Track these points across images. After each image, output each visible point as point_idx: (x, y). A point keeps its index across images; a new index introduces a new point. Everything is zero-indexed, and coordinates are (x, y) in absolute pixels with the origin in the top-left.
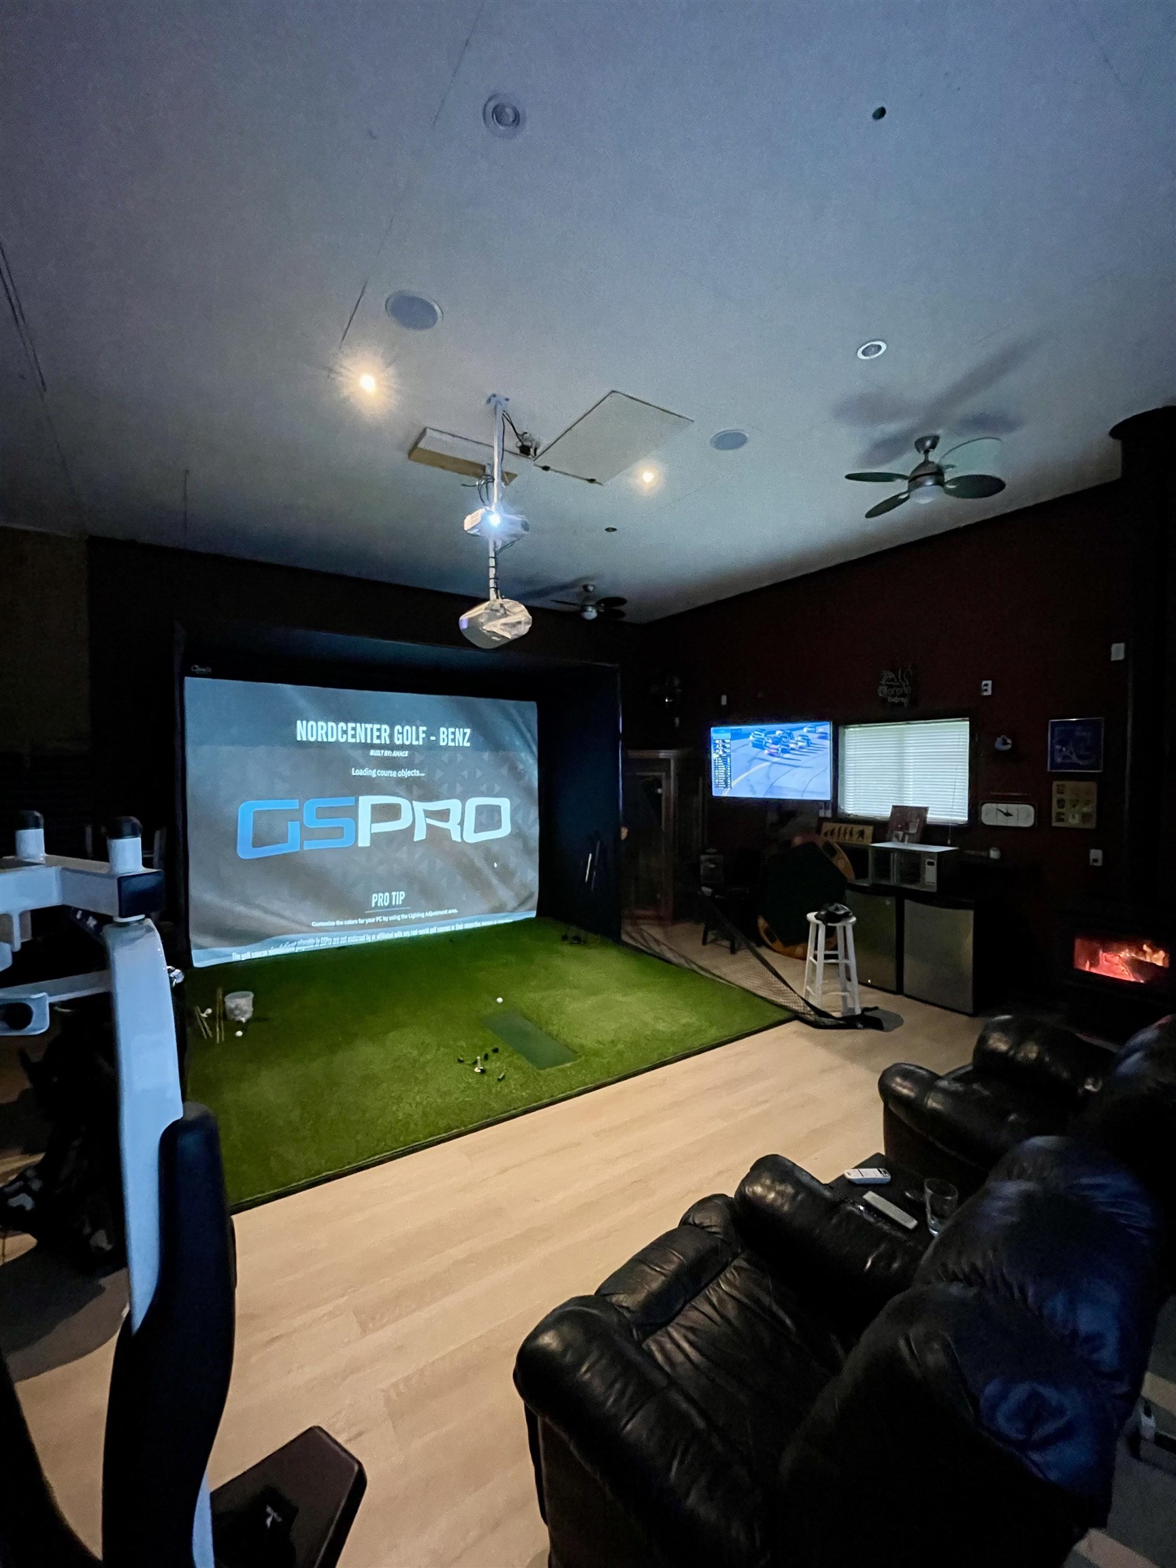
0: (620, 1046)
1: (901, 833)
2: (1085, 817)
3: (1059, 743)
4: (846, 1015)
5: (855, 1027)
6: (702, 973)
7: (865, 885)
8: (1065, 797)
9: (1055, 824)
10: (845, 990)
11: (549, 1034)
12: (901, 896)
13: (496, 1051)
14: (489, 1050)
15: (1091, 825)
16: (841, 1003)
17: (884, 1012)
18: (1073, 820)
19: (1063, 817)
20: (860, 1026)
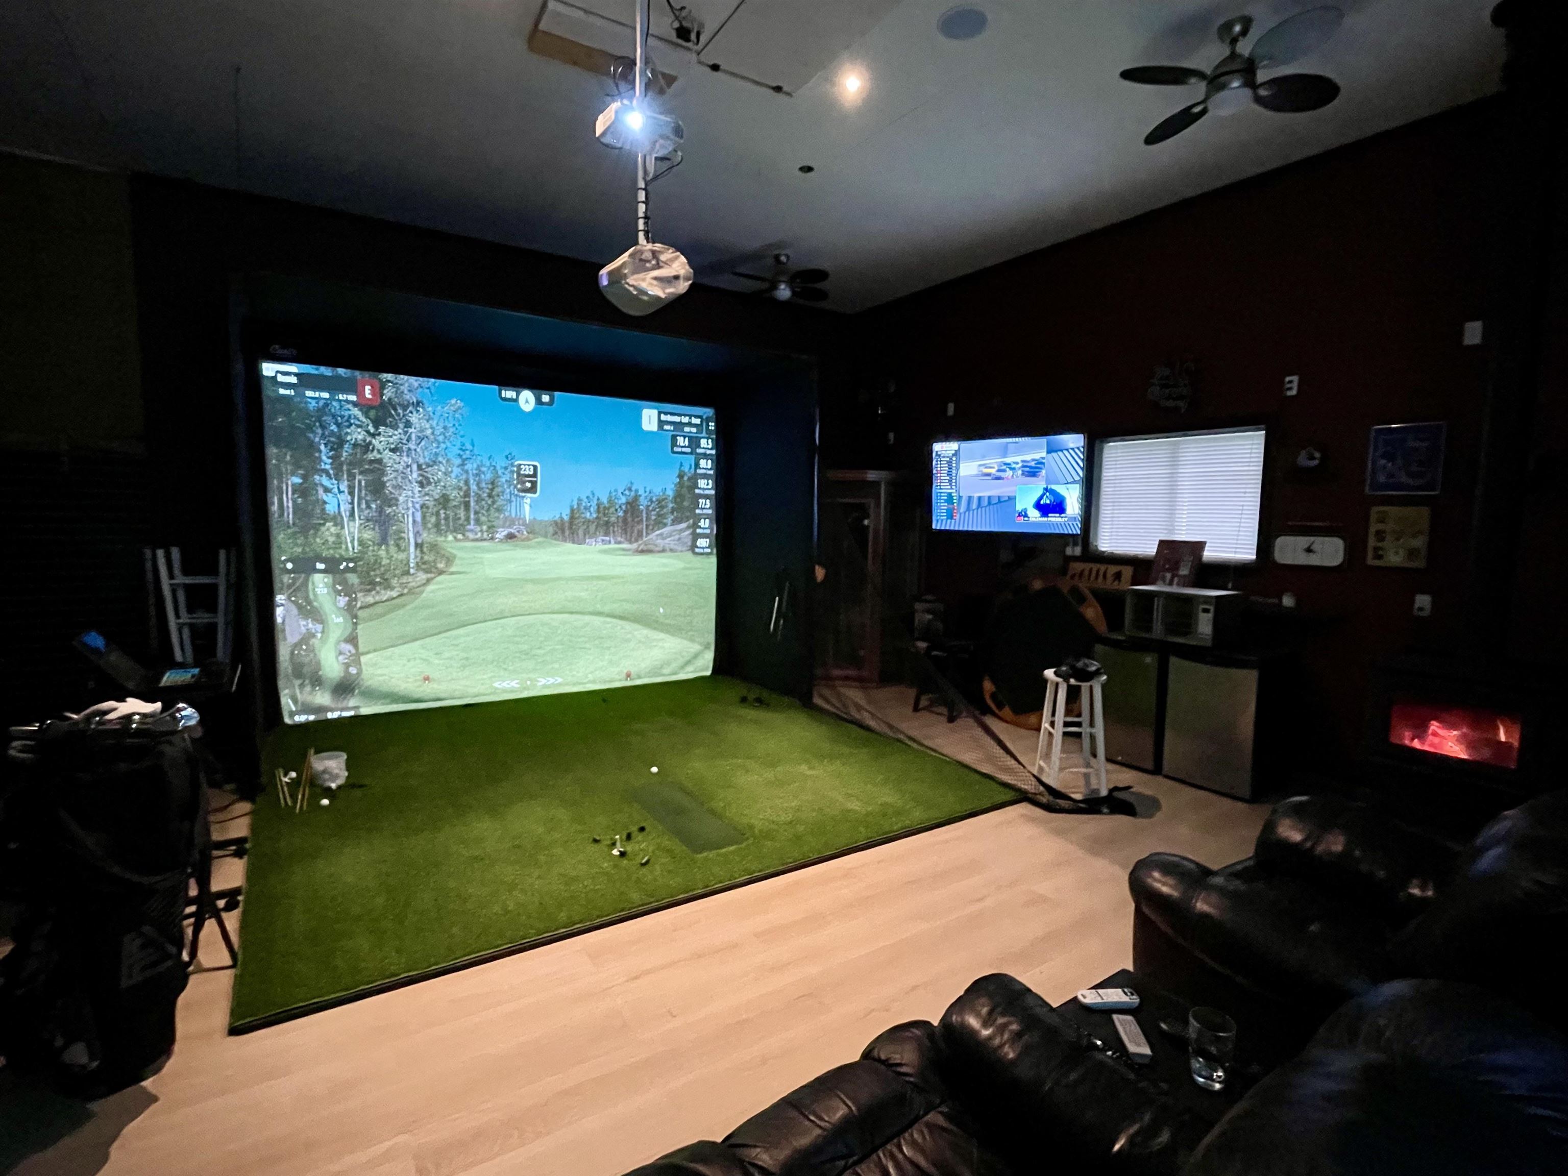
0: (801, 828)
1: (1168, 576)
2: (1412, 553)
3: (1383, 457)
4: (1087, 797)
5: (1098, 812)
6: (909, 743)
7: (1120, 638)
8: (1389, 527)
9: (1370, 561)
10: (1088, 765)
11: (712, 812)
12: (1164, 651)
13: (642, 829)
14: (634, 829)
15: (1419, 564)
16: (1082, 782)
17: (1138, 795)
18: (1395, 558)
19: (1380, 553)
20: (1105, 810)
